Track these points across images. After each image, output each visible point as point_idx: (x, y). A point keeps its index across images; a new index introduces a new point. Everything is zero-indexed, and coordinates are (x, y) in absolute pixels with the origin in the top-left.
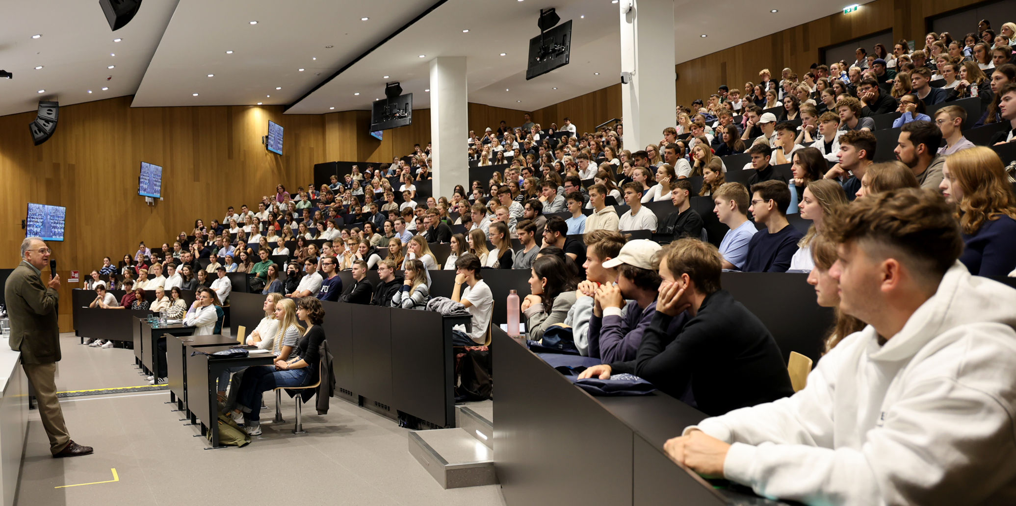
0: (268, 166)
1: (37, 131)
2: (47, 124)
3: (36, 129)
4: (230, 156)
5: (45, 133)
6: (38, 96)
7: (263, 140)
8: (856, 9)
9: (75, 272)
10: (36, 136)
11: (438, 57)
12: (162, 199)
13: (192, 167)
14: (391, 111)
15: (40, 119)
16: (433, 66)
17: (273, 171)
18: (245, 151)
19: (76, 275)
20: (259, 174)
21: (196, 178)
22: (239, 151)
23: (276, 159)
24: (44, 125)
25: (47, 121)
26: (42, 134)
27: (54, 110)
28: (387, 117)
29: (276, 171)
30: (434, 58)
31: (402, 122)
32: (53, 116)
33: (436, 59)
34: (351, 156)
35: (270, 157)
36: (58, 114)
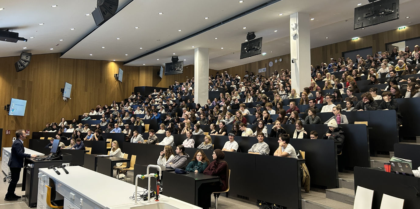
0: (116, 87)
1: (20, 65)
2: (25, 63)
3: (20, 64)
4: (101, 81)
5: (24, 67)
6: (22, 50)
7: (115, 76)
8: (357, 39)
9: (28, 131)
10: (20, 68)
11: (199, 48)
12: (70, 98)
13: (84, 85)
14: (174, 67)
15: (22, 60)
16: (197, 51)
17: (118, 89)
18: (107, 80)
19: (29, 132)
20: (112, 90)
21: (86, 90)
22: (105, 79)
23: (119, 84)
24: (24, 63)
25: (26, 61)
26: (22, 67)
27: (29, 57)
28: (172, 70)
29: (119, 89)
30: (197, 48)
31: (179, 72)
32: (28, 59)
33: (198, 48)
34: (150, 85)
35: (117, 83)
36: (30, 59)
